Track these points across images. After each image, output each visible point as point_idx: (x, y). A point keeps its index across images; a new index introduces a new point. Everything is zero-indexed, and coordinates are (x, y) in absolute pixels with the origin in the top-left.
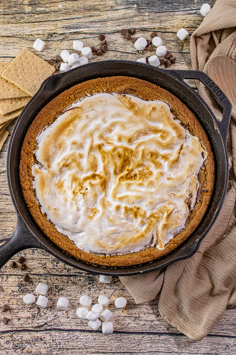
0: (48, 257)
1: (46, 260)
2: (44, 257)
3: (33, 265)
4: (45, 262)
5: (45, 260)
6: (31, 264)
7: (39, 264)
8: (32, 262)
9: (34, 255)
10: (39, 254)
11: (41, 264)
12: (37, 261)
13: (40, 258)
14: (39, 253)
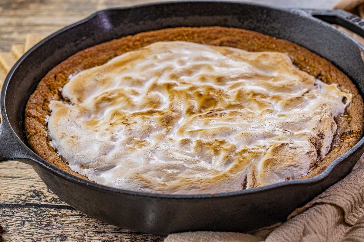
0: (48, 232)
1: (43, 235)
2: (42, 231)
3: (16, 240)
4: (39, 237)
5: (41, 235)
6: (13, 238)
7: (28, 238)
8: (16, 235)
9: (23, 228)
10: (32, 227)
11: (32, 239)
12: (26, 236)
13: (33, 232)
14: (32, 225)
